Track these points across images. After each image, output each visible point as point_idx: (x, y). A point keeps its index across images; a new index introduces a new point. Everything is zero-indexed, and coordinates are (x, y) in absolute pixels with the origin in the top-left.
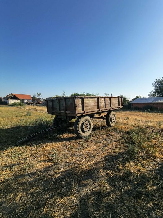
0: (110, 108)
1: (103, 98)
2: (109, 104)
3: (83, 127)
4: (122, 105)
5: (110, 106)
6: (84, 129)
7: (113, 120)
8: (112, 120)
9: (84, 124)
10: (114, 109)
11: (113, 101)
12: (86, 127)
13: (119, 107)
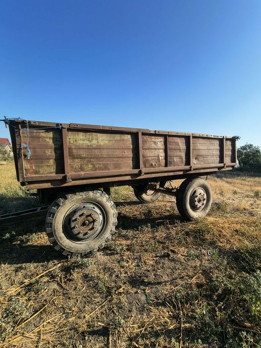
0: (188, 167)
1: (156, 135)
2: (183, 155)
3: (73, 225)
4: (233, 160)
5: (188, 162)
6: (75, 231)
7: (199, 201)
8: (197, 203)
9: (77, 216)
10: (202, 171)
11: (201, 148)
12: (84, 224)
13: (222, 165)
